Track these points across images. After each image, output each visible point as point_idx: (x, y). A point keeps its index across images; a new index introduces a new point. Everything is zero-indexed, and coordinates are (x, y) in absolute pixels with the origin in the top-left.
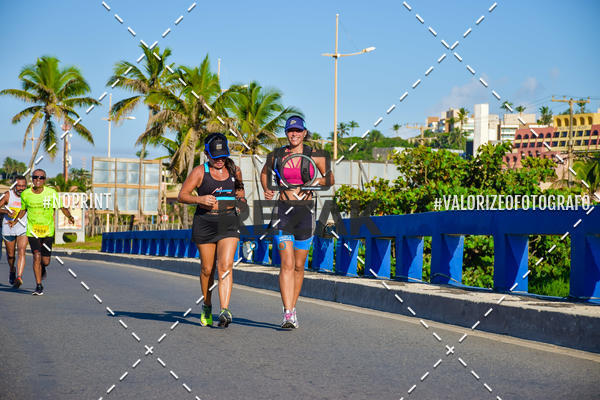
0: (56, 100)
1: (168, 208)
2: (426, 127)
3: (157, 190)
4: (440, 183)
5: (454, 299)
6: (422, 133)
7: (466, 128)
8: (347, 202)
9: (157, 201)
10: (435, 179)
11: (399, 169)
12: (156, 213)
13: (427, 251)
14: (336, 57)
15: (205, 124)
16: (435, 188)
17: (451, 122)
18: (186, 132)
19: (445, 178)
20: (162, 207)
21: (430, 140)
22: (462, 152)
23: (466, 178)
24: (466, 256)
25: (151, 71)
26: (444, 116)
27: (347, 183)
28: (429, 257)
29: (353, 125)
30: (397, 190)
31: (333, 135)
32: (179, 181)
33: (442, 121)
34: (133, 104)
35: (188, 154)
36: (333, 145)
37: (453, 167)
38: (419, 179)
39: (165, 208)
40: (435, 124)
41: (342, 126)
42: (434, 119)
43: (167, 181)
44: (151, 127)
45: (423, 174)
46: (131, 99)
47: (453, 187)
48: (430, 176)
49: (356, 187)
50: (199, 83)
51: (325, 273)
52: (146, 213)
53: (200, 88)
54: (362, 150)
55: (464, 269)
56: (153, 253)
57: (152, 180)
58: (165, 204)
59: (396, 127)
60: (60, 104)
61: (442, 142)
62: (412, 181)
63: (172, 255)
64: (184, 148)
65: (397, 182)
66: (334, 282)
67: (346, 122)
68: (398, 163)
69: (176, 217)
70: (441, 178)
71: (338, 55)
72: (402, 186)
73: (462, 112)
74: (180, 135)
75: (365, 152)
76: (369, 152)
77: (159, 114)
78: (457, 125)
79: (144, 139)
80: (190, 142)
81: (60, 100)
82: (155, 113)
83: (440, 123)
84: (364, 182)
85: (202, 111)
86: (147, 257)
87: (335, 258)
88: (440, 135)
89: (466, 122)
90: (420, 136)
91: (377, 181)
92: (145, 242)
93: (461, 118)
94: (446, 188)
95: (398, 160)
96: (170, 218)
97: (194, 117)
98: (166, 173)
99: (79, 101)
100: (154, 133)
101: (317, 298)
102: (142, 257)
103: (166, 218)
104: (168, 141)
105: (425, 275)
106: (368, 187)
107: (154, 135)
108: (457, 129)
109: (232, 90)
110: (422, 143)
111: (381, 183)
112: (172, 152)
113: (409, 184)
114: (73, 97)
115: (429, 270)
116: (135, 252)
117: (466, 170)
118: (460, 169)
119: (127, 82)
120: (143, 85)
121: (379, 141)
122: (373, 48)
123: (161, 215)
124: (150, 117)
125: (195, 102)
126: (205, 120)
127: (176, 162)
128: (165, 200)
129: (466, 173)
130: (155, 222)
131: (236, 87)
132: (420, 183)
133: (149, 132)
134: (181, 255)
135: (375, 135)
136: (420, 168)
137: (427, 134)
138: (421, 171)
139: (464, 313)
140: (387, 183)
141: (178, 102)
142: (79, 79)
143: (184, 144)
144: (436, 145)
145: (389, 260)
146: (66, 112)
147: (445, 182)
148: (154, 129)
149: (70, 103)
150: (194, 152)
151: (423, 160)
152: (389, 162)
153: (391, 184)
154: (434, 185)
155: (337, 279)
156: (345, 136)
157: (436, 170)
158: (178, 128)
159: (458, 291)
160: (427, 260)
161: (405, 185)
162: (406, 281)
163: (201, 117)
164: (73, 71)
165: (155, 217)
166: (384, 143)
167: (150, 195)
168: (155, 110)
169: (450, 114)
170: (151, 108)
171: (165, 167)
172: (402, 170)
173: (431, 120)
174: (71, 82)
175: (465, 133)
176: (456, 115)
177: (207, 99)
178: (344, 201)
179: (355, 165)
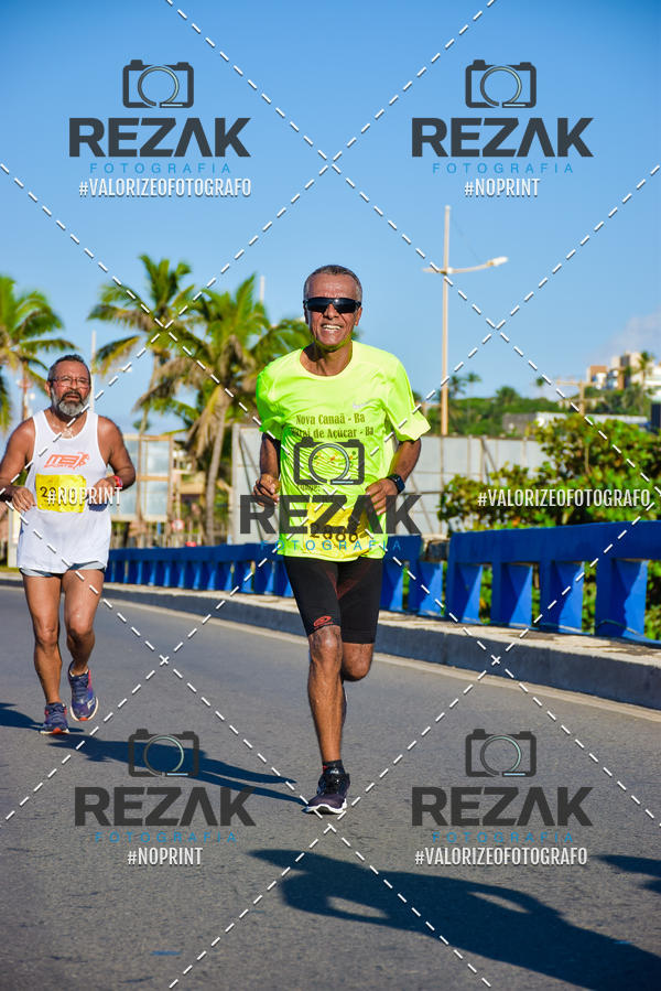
0: (9, 343)
1: (182, 510)
2: (587, 382)
3: (165, 483)
4: (609, 472)
5: (631, 664)
6: (581, 392)
7: (650, 383)
8: (463, 501)
9: (165, 500)
10: (602, 467)
11: (544, 449)
12: (164, 519)
13: (588, 580)
14: (445, 273)
15: (240, 379)
16: (602, 481)
17: (627, 373)
18: (211, 391)
19: (617, 464)
20: (174, 508)
21: (594, 403)
22: (644, 420)
23: (650, 463)
24: (651, 586)
25: (157, 297)
26: (615, 363)
27: (462, 472)
28: (593, 587)
29: (472, 378)
30: (541, 484)
31: (440, 394)
32: (200, 468)
33: (612, 371)
34: (129, 349)
35: (214, 426)
36: (440, 410)
37: (629, 447)
38: (576, 465)
39: (178, 510)
40: (601, 377)
41: (455, 381)
42: (602, 369)
43: (181, 467)
44: (156, 385)
45: (583, 458)
46: (125, 341)
47: (629, 478)
48: (593, 461)
49: (476, 479)
50: (233, 315)
51: (429, 617)
52: (149, 517)
53: (233, 323)
54: (486, 417)
55: (648, 607)
56: (159, 583)
57: (159, 466)
58: (178, 504)
59: (541, 381)
60: (17, 348)
61: (612, 405)
62: (564, 469)
63: (189, 586)
64: (207, 418)
65: (541, 470)
66: (442, 633)
67: (462, 374)
68: (543, 440)
69: (195, 524)
70: (611, 465)
71: (449, 271)
72: (549, 476)
73: (645, 357)
74: (201, 398)
75: (490, 420)
76: (498, 421)
77: (169, 363)
78: (636, 378)
79: (145, 403)
80: (217, 409)
81: (16, 341)
82: (163, 362)
83: (610, 377)
84: (490, 470)
85: (234, 359)
86: (150, 589)
87: (444, 589)
88: (610, 393)
89: (650, 373)
90: (577, 396)
91: (510, 469)
92: (147, 565)
93: (643, 367)
94: (620, 479)
95: (542, 436)
96: (186, 526)
97: (223, 370)
98: (180, 454)
99: (46, 344)
100: (162, 392)
101: (416, 658)
102: (142, 589)
103: (179, 525)
104: (183, 407)
105: (586, 616)
106: (496, 478)
107: (161, 396)
108: (636, 385)
109: (282, 327)
110: (580, 409)
111: (516, 471)
112: (189, 424)
113: (560, 474)
114: (36, 338)
115: (593, 609)
116: (132, 581)
117: (650, 451)
118: (640, 450)
119: (119, 314)
120: (145, 318)
121: (514, 404)
122: (503, 260)
123: (171, 521)
124: (155, 368)
125: (224, 346)
126: (240, 373)
127: (194, 439)
128: (178, 497)
129: (650, 456)
130: (162, 532)
131: (289, 322)
132: (577, 472)
133: (153, 393)
134: (203, 587)
135: (507, 394)
136: (577, 449)
137: (589, 392)
138: (578, 454)
139: (647, 686)
140: (525, 472)
141: (200, 346)
142: (46, 310)
143: (208, 410)
144: (602, 409)
145: (529, 593)
146: (25, 360)
147: (617, 470)
148: (161, 387)
149: (32, 347)
150: (223, 424)
151: (582, 436)
152: (529, 439)
153: (533, 475)
154: (599, 475)
155: (447, 629)
156: (459, 396)
157: (603, 452)
158: (199, 387)
159: (639, 649)
160: (589, 593)
161: (554, 474)
162: (556, 631)
163: (234, 368)
164: (36, 298)
165: (163, 524)
166: (521, 406)
167: (156, 490)
168: (163, 357)
169: (625, 360)
170: (156, 354)
171: (178, 446)
172: (550, 451)
173: (596, 370)
174: (34, 315)
175: (650, 391)
176: (635, 362)
177: (243, 340)
178: (459, 499)
179: (476, 443)
